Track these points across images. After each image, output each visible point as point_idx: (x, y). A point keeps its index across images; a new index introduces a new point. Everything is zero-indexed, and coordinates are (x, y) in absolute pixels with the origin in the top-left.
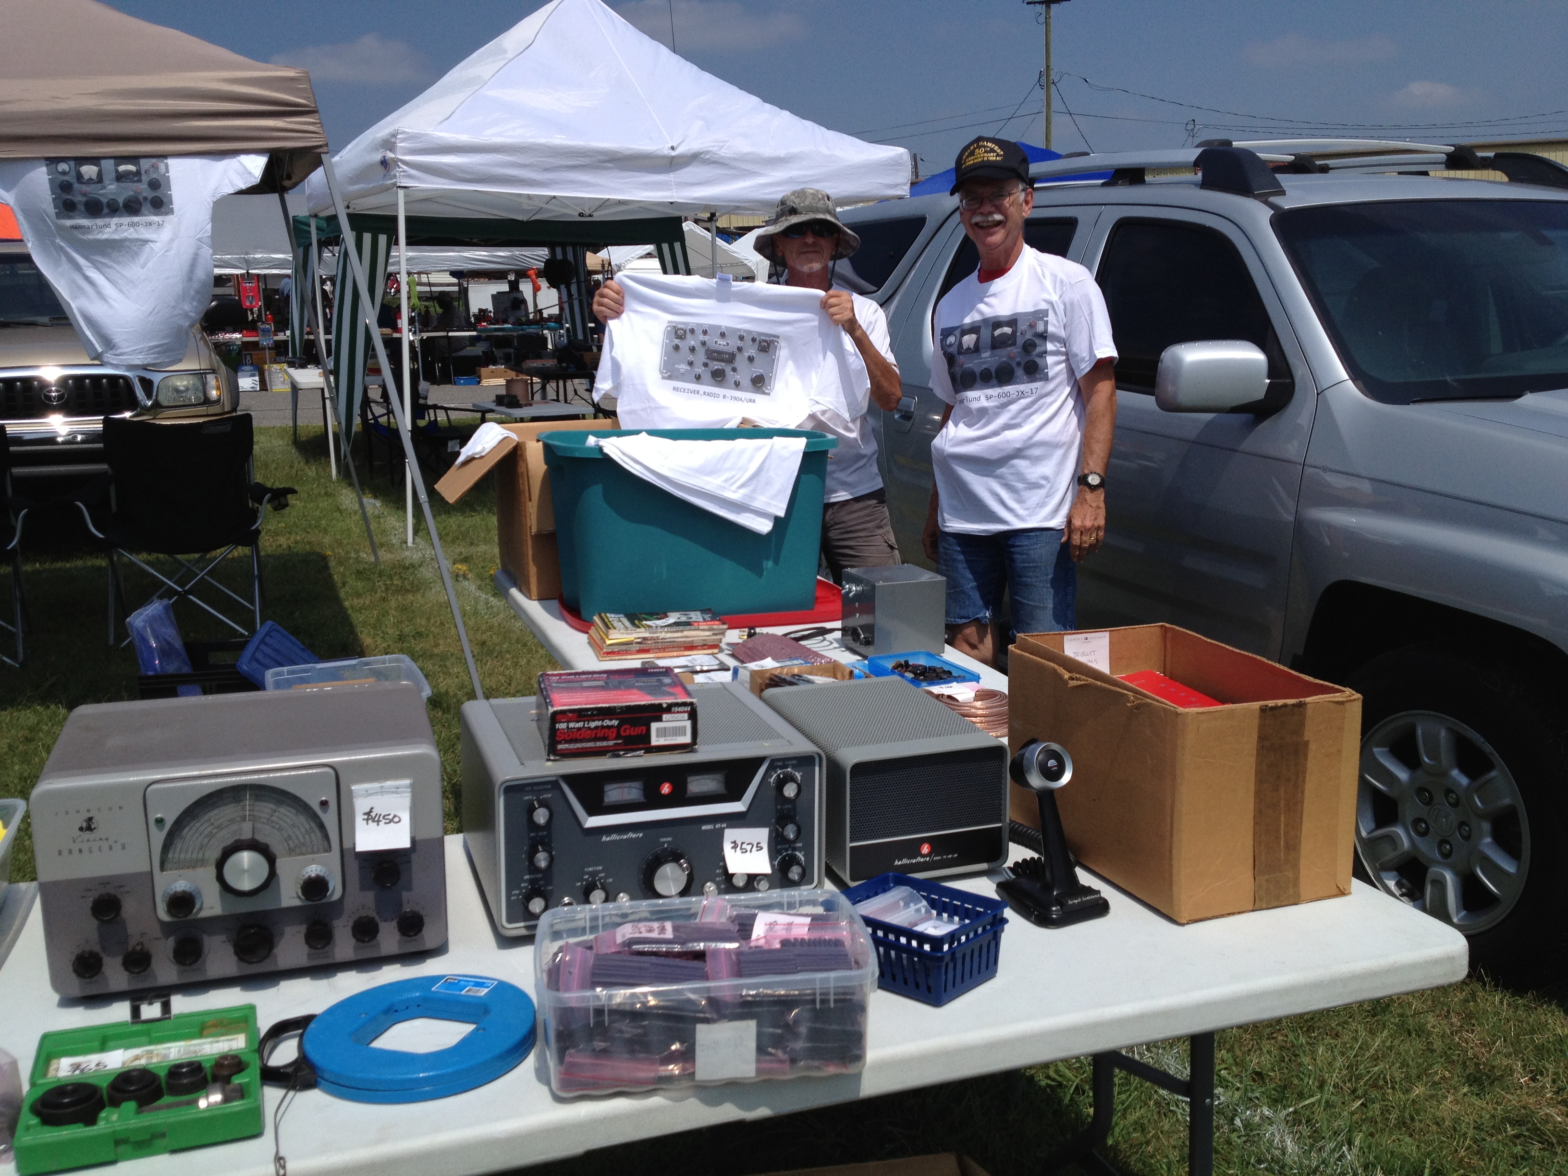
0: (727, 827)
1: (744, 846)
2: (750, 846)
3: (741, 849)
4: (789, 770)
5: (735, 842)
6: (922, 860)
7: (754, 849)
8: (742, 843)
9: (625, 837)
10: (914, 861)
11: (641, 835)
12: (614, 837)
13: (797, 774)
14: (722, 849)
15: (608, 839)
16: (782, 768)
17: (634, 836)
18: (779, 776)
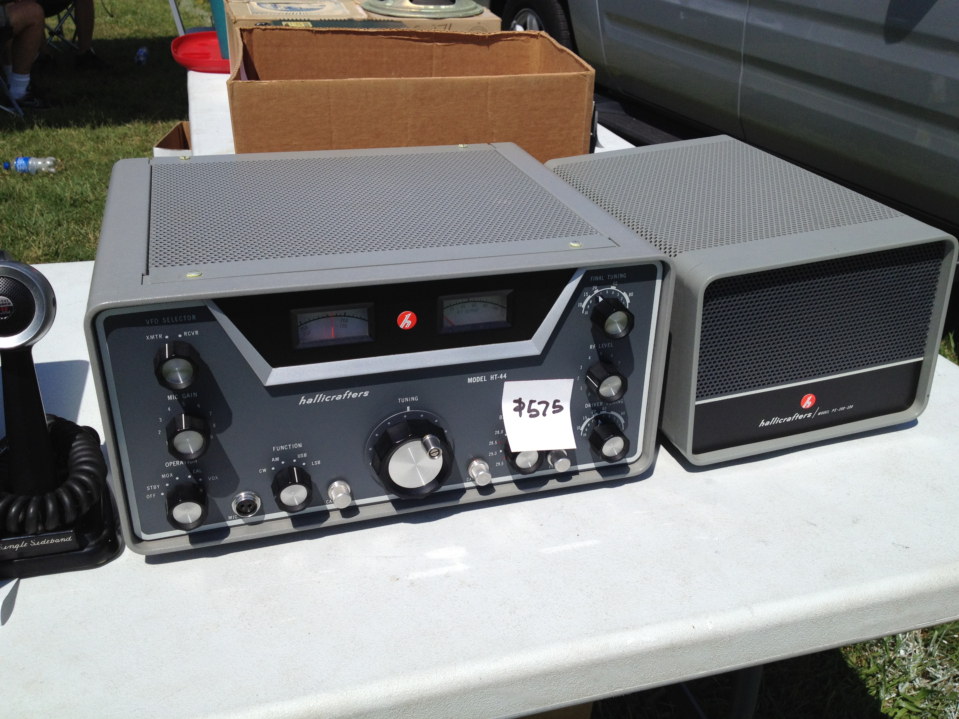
0: (509, 379)
1: (534, 406)
2: (544, 405)
3: (529, 411)
4: (613, 288)
5: (519, 401)
6: (801, 417)
7: (550, 409)
8: (532, 402)
9: (339, 397)
10: (789, 419)
11: (366, 394)
12: (320, 397)
13: (625, 294)
14: (499, 411)
15: (310, 401)
16: (600, 284)
17: (355, 395)
18: (596, 298)
